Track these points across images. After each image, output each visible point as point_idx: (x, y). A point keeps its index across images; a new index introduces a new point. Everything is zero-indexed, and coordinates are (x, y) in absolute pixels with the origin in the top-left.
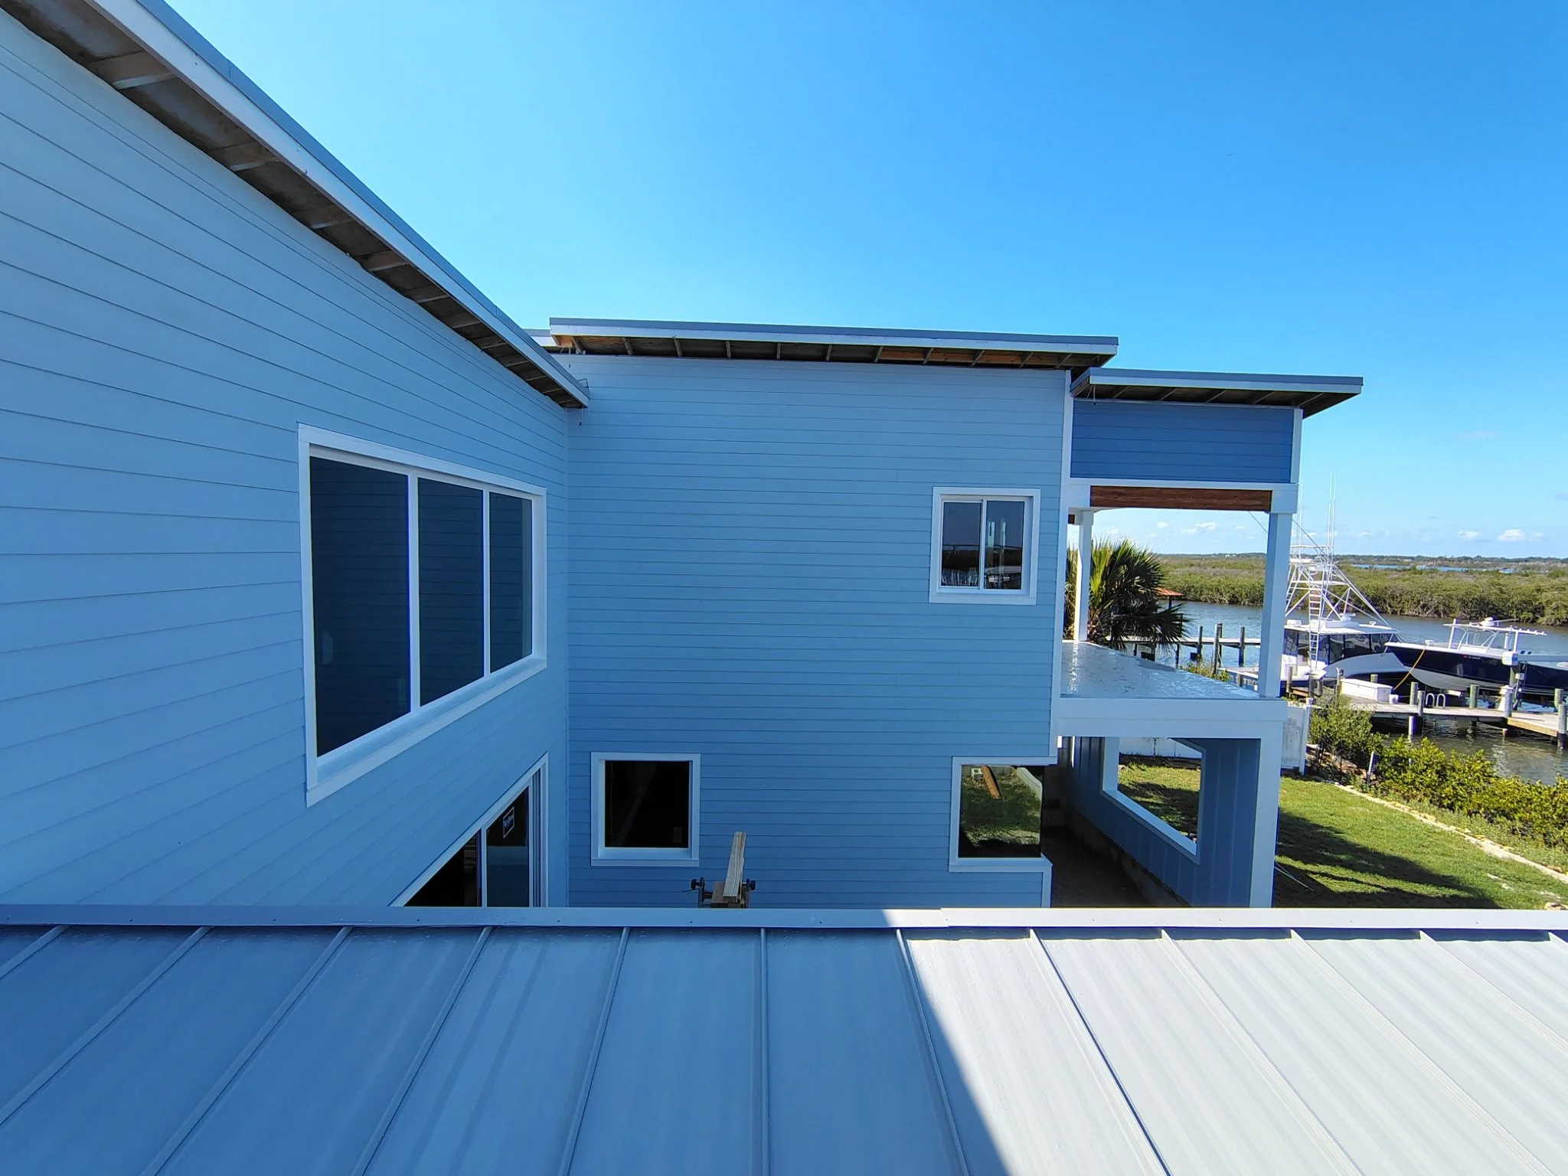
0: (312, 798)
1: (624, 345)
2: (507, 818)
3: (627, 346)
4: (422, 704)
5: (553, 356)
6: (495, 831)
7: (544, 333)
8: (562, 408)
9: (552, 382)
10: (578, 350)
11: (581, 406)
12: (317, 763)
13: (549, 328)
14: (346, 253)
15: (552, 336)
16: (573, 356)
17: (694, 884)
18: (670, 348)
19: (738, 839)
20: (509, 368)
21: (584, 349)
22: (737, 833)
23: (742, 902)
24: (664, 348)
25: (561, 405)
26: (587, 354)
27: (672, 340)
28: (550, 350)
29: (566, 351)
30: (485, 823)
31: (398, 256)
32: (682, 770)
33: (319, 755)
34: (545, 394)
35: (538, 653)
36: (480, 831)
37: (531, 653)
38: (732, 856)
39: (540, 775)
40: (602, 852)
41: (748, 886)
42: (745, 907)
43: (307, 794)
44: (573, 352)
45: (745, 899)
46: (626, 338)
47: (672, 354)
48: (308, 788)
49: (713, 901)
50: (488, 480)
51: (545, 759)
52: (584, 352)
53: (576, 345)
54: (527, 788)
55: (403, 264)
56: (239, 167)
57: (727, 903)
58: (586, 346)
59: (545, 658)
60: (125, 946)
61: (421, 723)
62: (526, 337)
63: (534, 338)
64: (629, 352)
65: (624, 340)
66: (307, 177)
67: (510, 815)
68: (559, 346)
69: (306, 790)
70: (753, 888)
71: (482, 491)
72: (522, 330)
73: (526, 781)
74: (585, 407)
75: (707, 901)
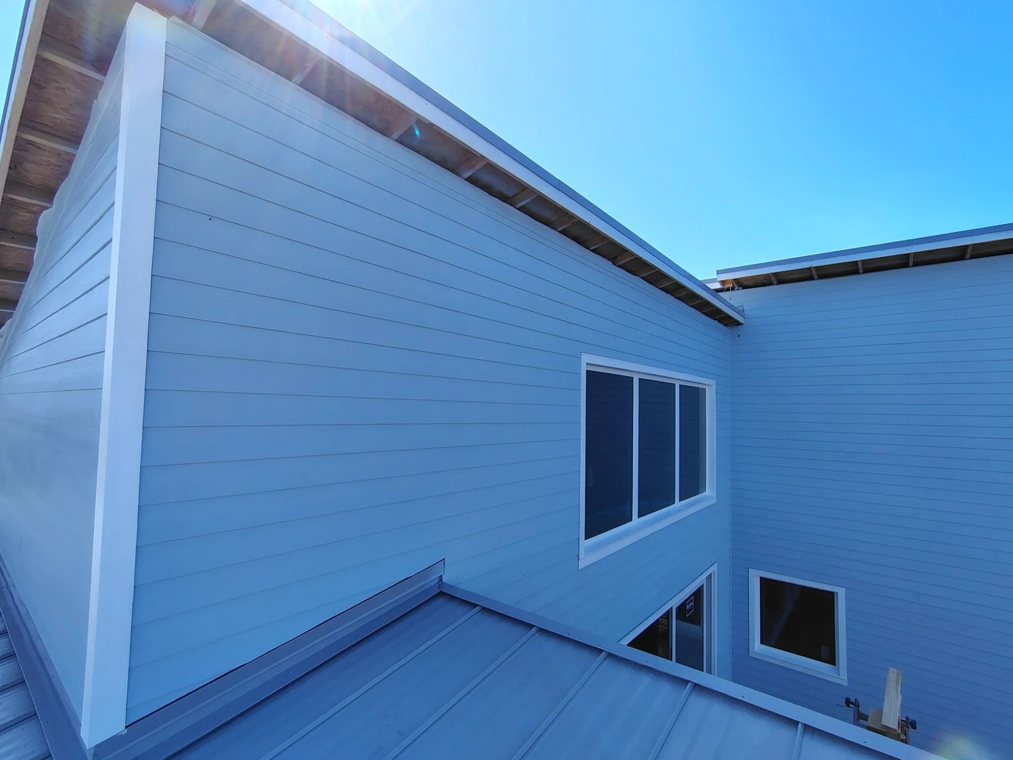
0: (582, 564)
1: (770, 279)
2: (689, 603)
3: (773, 279)
4: (639, 517)
5: (720, 294)
6: (681, 608)
7: (713, 281)
8: (726, 327)
9: (719, 311)
10: (737, 288)
11: (738, 324)
12: (585, 543)
13: (716, 277)
14: (605, 258)
15: (719, 281)
16: (733, 292)
17: (848, 702)
18: (807, 275)
19: (893, 675)
20: (692, 306)
21: (741, 286)
22: (892, 669)
23: (904, 738)
24: (803, 275)
25: (725, 325)
26: (742, 289)
27: (810, 268)
28: (718, 291)
29: (728, 290)
30: (675, 603)
31: (631, 254)
32: (829, 598)
33: (586, 539)
34: (714, 319)
35: (709, 493)
36: (672, 608)
37: (705, 491)
38: (888, 689)
39: (711, 577)
40: (757, 647)
41: (908, 724)
42: (906, 743)
43: (579, 561)
44: (733, 289)
45: (905, 735)
46: (772, 273)
47: (811, 278)
48: (580, 558)
49: (869, 723)
50: (678, 377)
51: (715, 567)
52: (741, 288)
53: (735, 285)
54: (703, 585)
55: (633, 258)
56: (560, 229)
57: (885, 732)
58: (741, 284)
59: (715, 496)
60: (505, 626)
61: (638, 529)
62: (702, 285)
63: (707, 285)
64: (774, 283)
65: (771, 275)
66: (591, 225)
67: (691, 601)
68: (723, 287)
69: (579, 559)
70: (914, 727)
71: (675, 384)
72: (700, 281)
73: (701, 580)
74: (742, 324)
75: (861, 721)
